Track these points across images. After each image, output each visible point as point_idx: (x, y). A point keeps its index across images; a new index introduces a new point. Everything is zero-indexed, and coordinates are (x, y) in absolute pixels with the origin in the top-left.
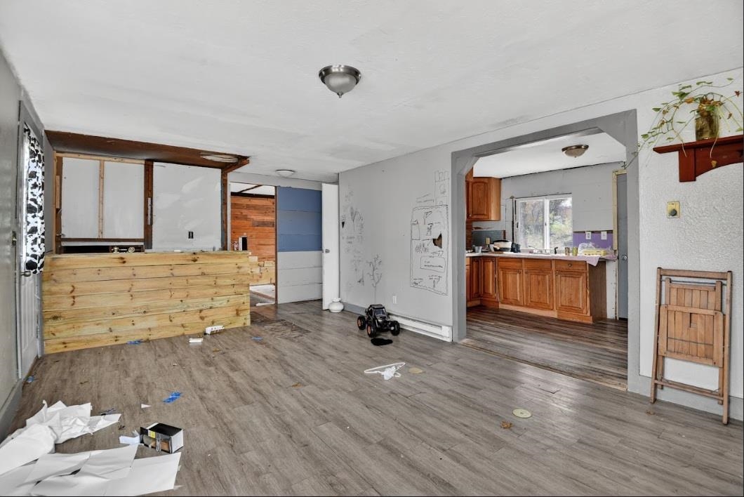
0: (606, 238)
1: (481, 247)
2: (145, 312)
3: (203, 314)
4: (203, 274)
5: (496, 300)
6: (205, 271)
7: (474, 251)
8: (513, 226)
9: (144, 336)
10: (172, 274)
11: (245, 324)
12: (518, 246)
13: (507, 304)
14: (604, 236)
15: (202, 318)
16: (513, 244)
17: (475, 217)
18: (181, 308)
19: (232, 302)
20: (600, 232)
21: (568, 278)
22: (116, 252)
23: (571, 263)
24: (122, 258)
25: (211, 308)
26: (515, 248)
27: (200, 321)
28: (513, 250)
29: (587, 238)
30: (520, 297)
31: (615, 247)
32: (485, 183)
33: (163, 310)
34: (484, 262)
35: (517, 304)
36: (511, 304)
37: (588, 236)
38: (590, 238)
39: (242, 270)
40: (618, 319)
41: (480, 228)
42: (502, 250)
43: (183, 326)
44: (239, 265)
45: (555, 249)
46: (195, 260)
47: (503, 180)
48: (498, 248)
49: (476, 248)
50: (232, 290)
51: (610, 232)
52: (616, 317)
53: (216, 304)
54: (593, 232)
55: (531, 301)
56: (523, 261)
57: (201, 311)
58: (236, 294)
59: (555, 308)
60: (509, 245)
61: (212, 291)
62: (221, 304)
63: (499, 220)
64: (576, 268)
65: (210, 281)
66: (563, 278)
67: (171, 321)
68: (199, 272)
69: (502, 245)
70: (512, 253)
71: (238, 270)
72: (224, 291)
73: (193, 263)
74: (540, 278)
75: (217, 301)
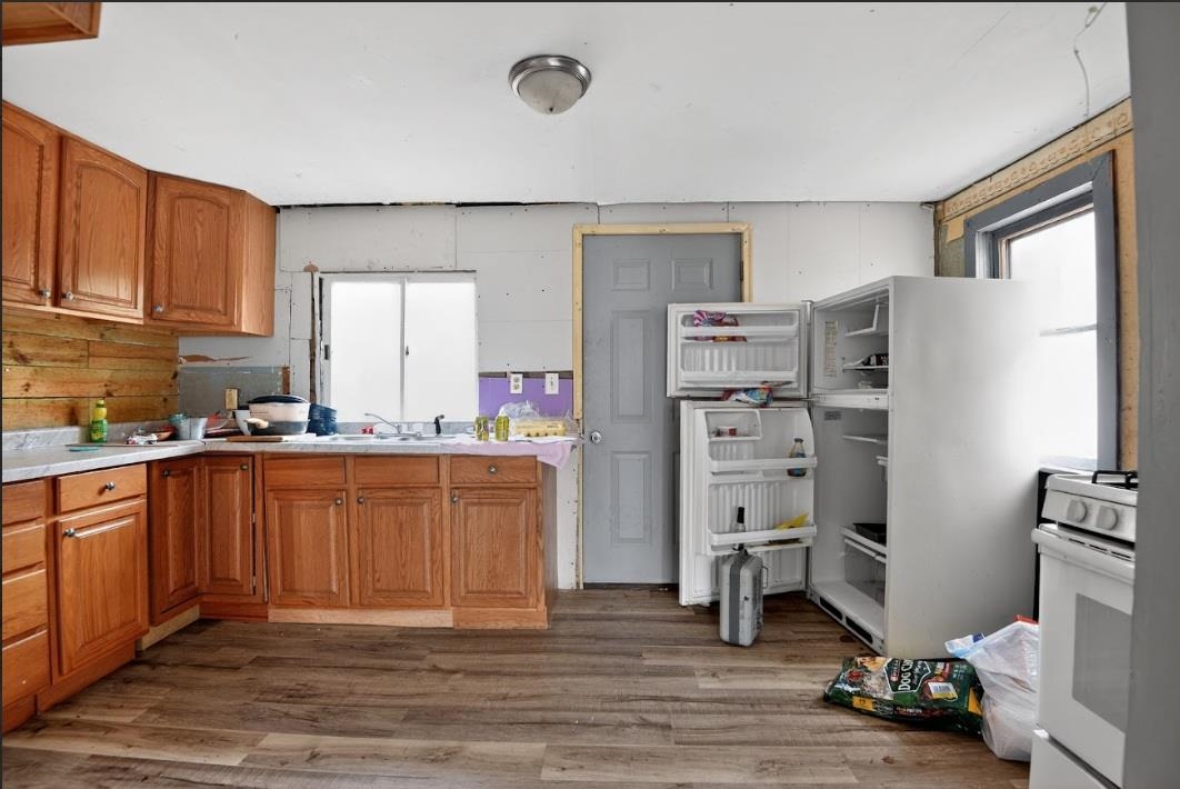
0: (556, 391)
1: (203, 422)
5: (257, 599)
7: (175, 436)
8: (313, 355)
12: (327, 414)
13: (296, 606)
14: (552, 386)
16: (313, 407)
17: (177, 315)
20: (541, 375)
21: (485, 508)
23: (493, 463)
26: (321, 421)
28: (314, 427)
29: (513, 391)
30: (341, 580)
31: (578, 414)
32: (219, 205)
34: (211, 473)
35: (330, 602)
36: (310, 604)
37: (516, 386)
38: (520, 391)
40: (582, 587)
41: (206, 359)
42: (278, 429)
45: (437, 422)
47: (283, 214)
48: (265, 424)
49: (184, 424)
51: (566, 376)
52: (578, 584)
54: (526, 375)
55: (377, 591)
56: (350, 463)
59: (448, 601)
60: (300, 413)
63: (270, 333)
64: (510, 477)
66: (473, 510)
69: (278, 412)
70: (312, 438)
74: (403, 513)
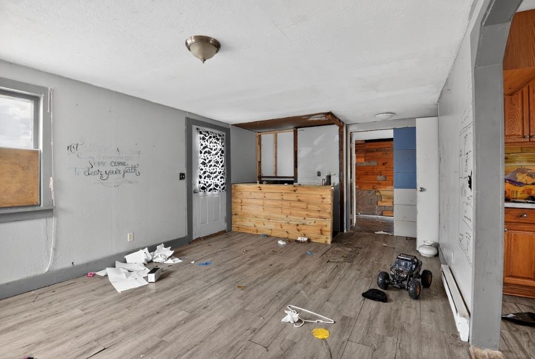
2: (269, 219)
3: (299, 228)
4: (299, 200)
6: (300, 199)
9: (268, 233)
10: (283, 199)
11: (326, 242)
15: (299, 230)
18: (286, 221)
19: (317, 223)
22: (258, 184)
24: (260, 187)
25: (304, 224)
27: (298, 232)
33: (278, 220)
39: (325, 200)
43: (287, 232)
44: (324, 196)
46: (295, 191)
50: (317, 214)
53: (308, 223)
57: (298, 225)
58: (321, 217)
61: (305, 213)
62: (310, 223)
65: (303, 205)
67: (281, 227)
68: (296, 199)
71: (322, 200)
72: (312, 214)
73: (293, 192)
75: (307, 220)
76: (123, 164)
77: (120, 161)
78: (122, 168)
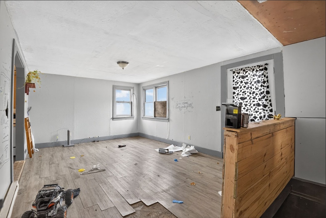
76: (187, 103)
77: (186, 102)
78: (186, 105)
